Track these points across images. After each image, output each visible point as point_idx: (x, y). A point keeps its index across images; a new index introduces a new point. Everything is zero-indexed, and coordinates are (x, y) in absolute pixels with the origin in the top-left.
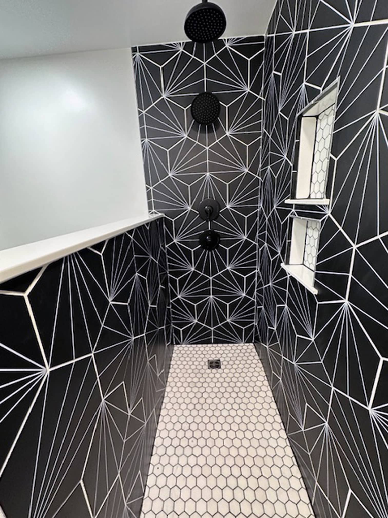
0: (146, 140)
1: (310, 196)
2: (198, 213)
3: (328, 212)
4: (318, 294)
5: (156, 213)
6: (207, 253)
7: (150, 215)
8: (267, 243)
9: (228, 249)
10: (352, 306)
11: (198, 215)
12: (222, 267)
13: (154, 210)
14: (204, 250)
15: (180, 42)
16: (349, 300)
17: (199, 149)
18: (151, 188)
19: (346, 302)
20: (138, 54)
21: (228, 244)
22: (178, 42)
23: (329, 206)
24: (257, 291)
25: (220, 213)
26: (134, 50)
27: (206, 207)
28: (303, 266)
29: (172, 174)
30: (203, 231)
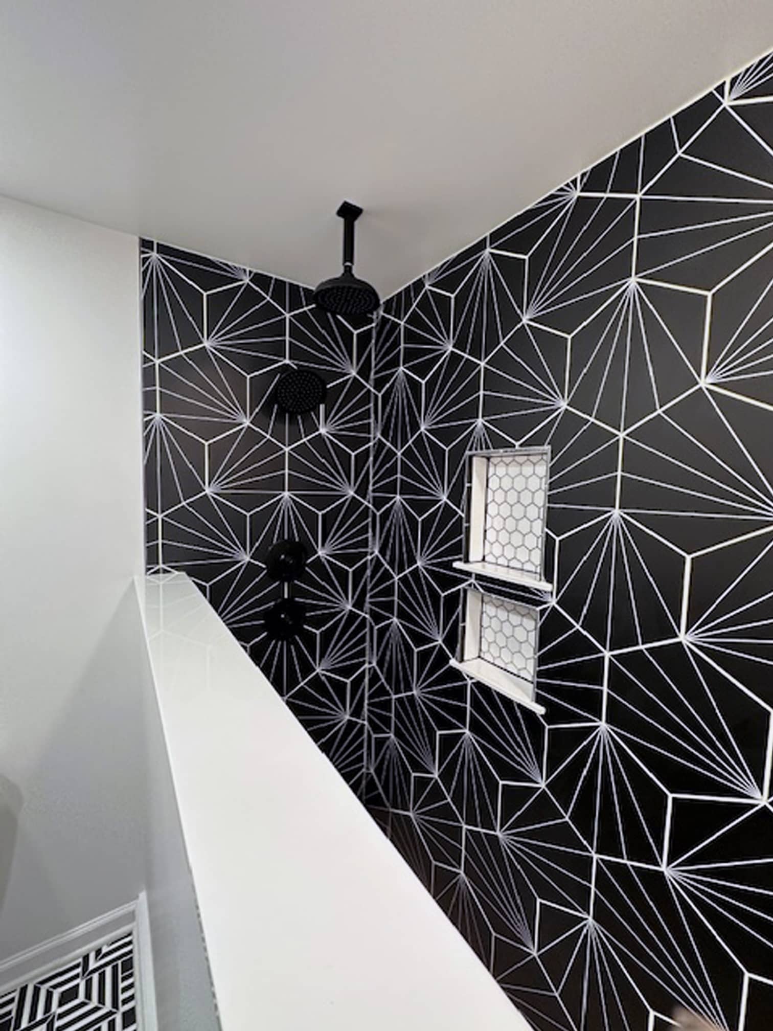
0: (158, 416)
1: (484, 557)
2: (264, 566)
3: (553, 602)
4: (546, 713)
5: (165, 571)
6: (279, 646)
7: (148, 577)
8: (398, 617)
9: (318, 632)
10: (615, 732)
11: (265, 572)
12: (307, 669)
13: (161, 566)
14: (274, 642)
15: (245, 267)
16: (607, 722)
17: (271, 448)
18: (160, 516)
19: (603, 726)
20: (154, 255)
21: (318, 622)
22: (243, 267)
23: (552, 593)
24: (369, 705)
25: (307, 565)
26: (146, 244)
27: (283, 557)
28: (479, 659)
29: (212, 490)
30: (273, 603)
